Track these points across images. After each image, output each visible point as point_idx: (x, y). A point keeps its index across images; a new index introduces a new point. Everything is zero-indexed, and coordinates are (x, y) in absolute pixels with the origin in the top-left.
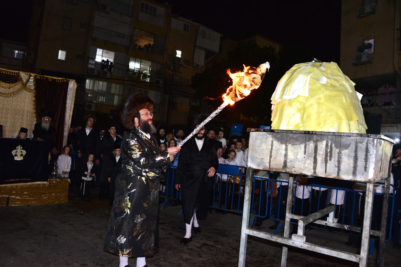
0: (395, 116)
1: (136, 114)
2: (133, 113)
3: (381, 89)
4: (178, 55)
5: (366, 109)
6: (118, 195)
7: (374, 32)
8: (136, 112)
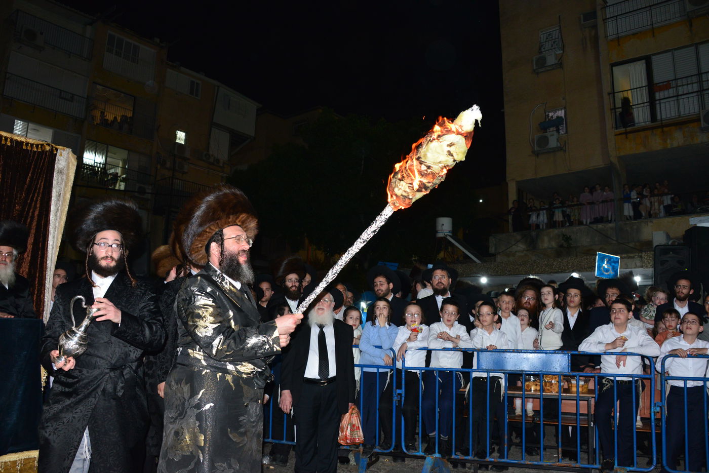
0: (616, 241)
1: (216, 234)
2: (209, 232)
3: (586, 196)
4: (179, 139)
5: (564, 230)
6: (172, 418)
7: (563, 99)
8: (217, 230)
